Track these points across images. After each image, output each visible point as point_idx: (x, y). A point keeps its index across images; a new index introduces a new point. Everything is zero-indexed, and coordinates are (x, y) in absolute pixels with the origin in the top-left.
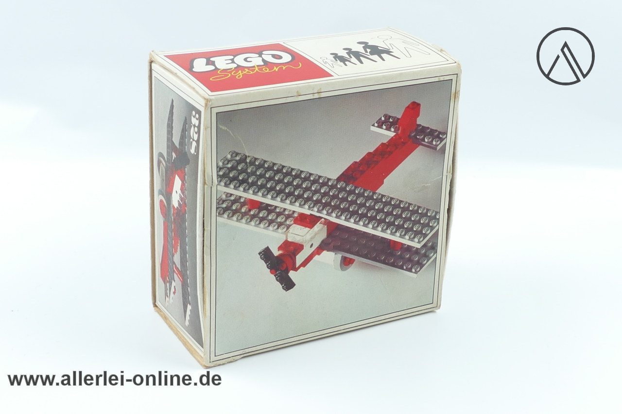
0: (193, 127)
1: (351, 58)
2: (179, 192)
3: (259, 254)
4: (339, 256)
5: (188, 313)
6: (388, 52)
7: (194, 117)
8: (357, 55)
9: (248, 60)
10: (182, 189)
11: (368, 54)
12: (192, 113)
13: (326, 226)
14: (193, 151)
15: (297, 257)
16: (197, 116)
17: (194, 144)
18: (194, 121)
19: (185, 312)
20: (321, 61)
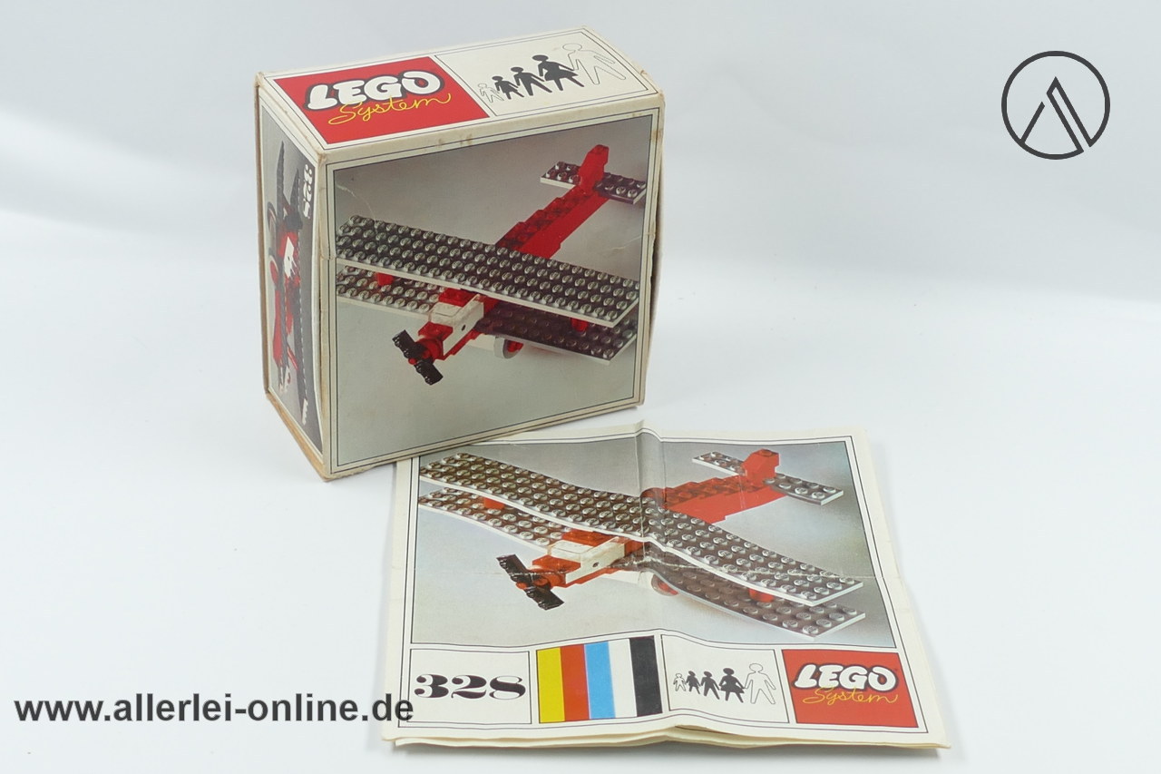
0: (305, 185)
1: (519, 84)
2: (292, 259)
3: (394, 339)
4: (502, 340)
5: (305, 409)
6: (569, 75)
7: (308, 172)
8: (527, 79)
9: (383, 88)
10: (294, 256)
11: (543, 78)
12: (304, 167)
13: (482, 303)
14: (306, 213)
15: (444, 342)
16: (311, 172)
17: (307, 205)
18: (307, 177)
19: (302, 407)
20: (477, 90)
